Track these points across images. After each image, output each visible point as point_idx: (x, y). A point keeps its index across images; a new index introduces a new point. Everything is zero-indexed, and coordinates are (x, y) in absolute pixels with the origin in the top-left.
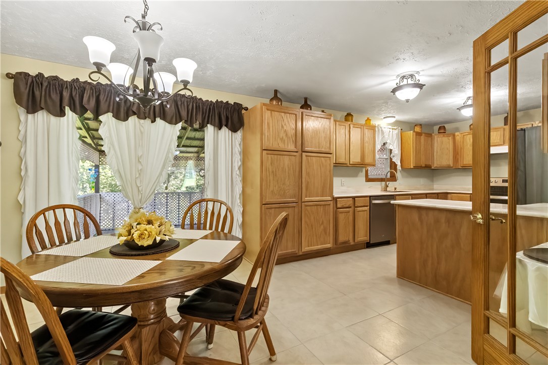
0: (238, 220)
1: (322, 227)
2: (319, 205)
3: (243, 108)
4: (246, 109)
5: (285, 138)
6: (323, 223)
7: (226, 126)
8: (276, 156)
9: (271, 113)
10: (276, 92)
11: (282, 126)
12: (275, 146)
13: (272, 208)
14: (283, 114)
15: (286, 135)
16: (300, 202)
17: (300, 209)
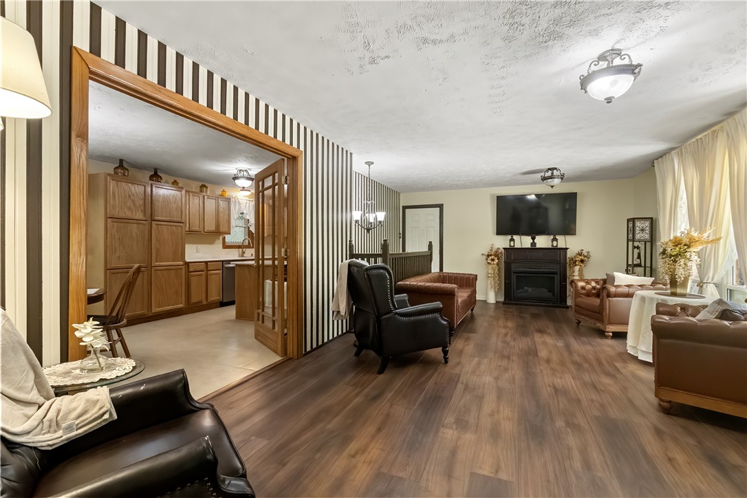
1: (174, 289)
2: (170, 269)
5: (132, 206)
6: (174, 286)
8: (122, 224)
9: (117, 184)
10: (121, 161)
11: (129, 196)
12: (122, 215)
13: (117, 273)
14: (130, 185)
15: (134, 204)
16: (150, 267)
17: (150, 273)
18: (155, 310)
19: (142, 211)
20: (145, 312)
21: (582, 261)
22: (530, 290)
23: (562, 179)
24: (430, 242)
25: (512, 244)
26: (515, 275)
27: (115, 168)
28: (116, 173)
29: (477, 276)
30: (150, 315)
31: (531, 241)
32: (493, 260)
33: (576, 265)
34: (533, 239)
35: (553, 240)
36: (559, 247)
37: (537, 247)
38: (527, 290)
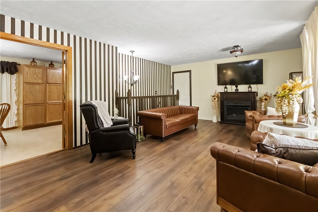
0: (14, 112)
1: (58, 113)
2: (56, 104)
3: (17, 64)
4: (19, 65)
5: (36, 78)
6: (58, 111)
7: (7, 71)
8: (32, 86)
9: (29, 68)
10: (34, 59)
11: (35, 73)
12: (31, 81)
13: (29, 106)
14: (35, 69)
15: (38, 77)
16: (45, 103)
17: (45, 106)
18: (48, 121)
19: (41, 79)
20: (43, 122)
21: (266, 99)
22: (235, 116)
23: (242, 52)
24: (178, 90)
25: (226, 90)
26: (226, 107)
27: (31, 62)
28: (31, 64)
29: (198, 108)
30: (46, 124)
31: (236, 88)
32: (215, 99)
33: (262, 102)
34: (237, 87)
35: (249, 87)
36: (252, 91)
37: (239, 91)
38: (234, 116)
